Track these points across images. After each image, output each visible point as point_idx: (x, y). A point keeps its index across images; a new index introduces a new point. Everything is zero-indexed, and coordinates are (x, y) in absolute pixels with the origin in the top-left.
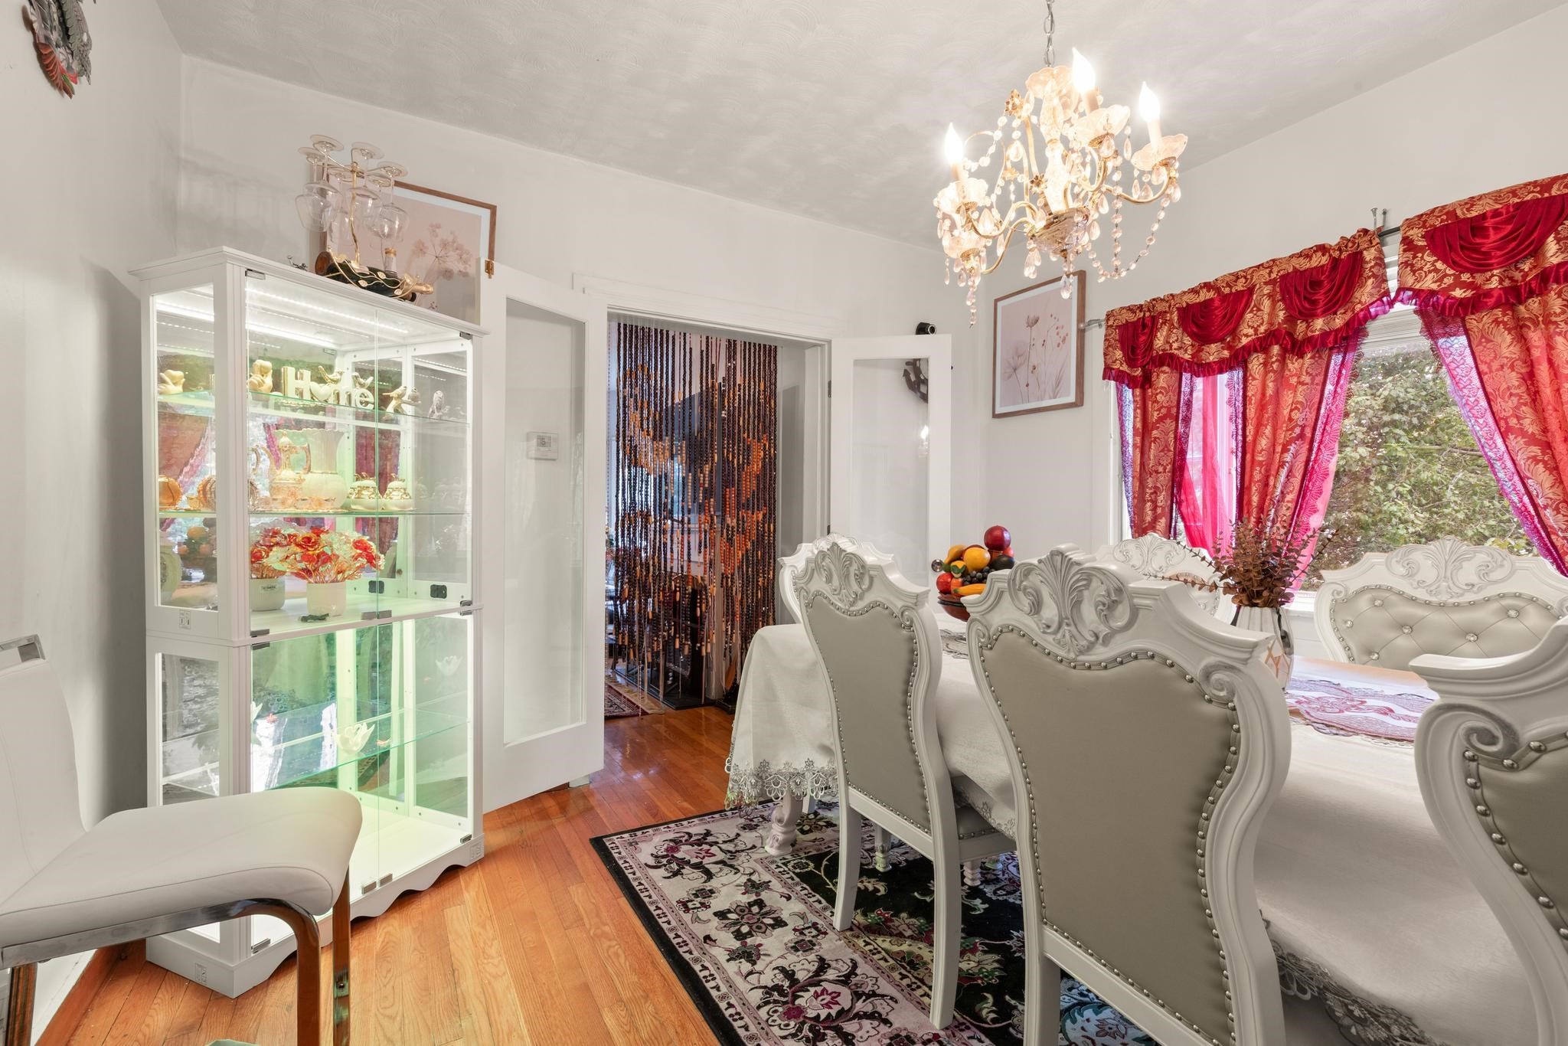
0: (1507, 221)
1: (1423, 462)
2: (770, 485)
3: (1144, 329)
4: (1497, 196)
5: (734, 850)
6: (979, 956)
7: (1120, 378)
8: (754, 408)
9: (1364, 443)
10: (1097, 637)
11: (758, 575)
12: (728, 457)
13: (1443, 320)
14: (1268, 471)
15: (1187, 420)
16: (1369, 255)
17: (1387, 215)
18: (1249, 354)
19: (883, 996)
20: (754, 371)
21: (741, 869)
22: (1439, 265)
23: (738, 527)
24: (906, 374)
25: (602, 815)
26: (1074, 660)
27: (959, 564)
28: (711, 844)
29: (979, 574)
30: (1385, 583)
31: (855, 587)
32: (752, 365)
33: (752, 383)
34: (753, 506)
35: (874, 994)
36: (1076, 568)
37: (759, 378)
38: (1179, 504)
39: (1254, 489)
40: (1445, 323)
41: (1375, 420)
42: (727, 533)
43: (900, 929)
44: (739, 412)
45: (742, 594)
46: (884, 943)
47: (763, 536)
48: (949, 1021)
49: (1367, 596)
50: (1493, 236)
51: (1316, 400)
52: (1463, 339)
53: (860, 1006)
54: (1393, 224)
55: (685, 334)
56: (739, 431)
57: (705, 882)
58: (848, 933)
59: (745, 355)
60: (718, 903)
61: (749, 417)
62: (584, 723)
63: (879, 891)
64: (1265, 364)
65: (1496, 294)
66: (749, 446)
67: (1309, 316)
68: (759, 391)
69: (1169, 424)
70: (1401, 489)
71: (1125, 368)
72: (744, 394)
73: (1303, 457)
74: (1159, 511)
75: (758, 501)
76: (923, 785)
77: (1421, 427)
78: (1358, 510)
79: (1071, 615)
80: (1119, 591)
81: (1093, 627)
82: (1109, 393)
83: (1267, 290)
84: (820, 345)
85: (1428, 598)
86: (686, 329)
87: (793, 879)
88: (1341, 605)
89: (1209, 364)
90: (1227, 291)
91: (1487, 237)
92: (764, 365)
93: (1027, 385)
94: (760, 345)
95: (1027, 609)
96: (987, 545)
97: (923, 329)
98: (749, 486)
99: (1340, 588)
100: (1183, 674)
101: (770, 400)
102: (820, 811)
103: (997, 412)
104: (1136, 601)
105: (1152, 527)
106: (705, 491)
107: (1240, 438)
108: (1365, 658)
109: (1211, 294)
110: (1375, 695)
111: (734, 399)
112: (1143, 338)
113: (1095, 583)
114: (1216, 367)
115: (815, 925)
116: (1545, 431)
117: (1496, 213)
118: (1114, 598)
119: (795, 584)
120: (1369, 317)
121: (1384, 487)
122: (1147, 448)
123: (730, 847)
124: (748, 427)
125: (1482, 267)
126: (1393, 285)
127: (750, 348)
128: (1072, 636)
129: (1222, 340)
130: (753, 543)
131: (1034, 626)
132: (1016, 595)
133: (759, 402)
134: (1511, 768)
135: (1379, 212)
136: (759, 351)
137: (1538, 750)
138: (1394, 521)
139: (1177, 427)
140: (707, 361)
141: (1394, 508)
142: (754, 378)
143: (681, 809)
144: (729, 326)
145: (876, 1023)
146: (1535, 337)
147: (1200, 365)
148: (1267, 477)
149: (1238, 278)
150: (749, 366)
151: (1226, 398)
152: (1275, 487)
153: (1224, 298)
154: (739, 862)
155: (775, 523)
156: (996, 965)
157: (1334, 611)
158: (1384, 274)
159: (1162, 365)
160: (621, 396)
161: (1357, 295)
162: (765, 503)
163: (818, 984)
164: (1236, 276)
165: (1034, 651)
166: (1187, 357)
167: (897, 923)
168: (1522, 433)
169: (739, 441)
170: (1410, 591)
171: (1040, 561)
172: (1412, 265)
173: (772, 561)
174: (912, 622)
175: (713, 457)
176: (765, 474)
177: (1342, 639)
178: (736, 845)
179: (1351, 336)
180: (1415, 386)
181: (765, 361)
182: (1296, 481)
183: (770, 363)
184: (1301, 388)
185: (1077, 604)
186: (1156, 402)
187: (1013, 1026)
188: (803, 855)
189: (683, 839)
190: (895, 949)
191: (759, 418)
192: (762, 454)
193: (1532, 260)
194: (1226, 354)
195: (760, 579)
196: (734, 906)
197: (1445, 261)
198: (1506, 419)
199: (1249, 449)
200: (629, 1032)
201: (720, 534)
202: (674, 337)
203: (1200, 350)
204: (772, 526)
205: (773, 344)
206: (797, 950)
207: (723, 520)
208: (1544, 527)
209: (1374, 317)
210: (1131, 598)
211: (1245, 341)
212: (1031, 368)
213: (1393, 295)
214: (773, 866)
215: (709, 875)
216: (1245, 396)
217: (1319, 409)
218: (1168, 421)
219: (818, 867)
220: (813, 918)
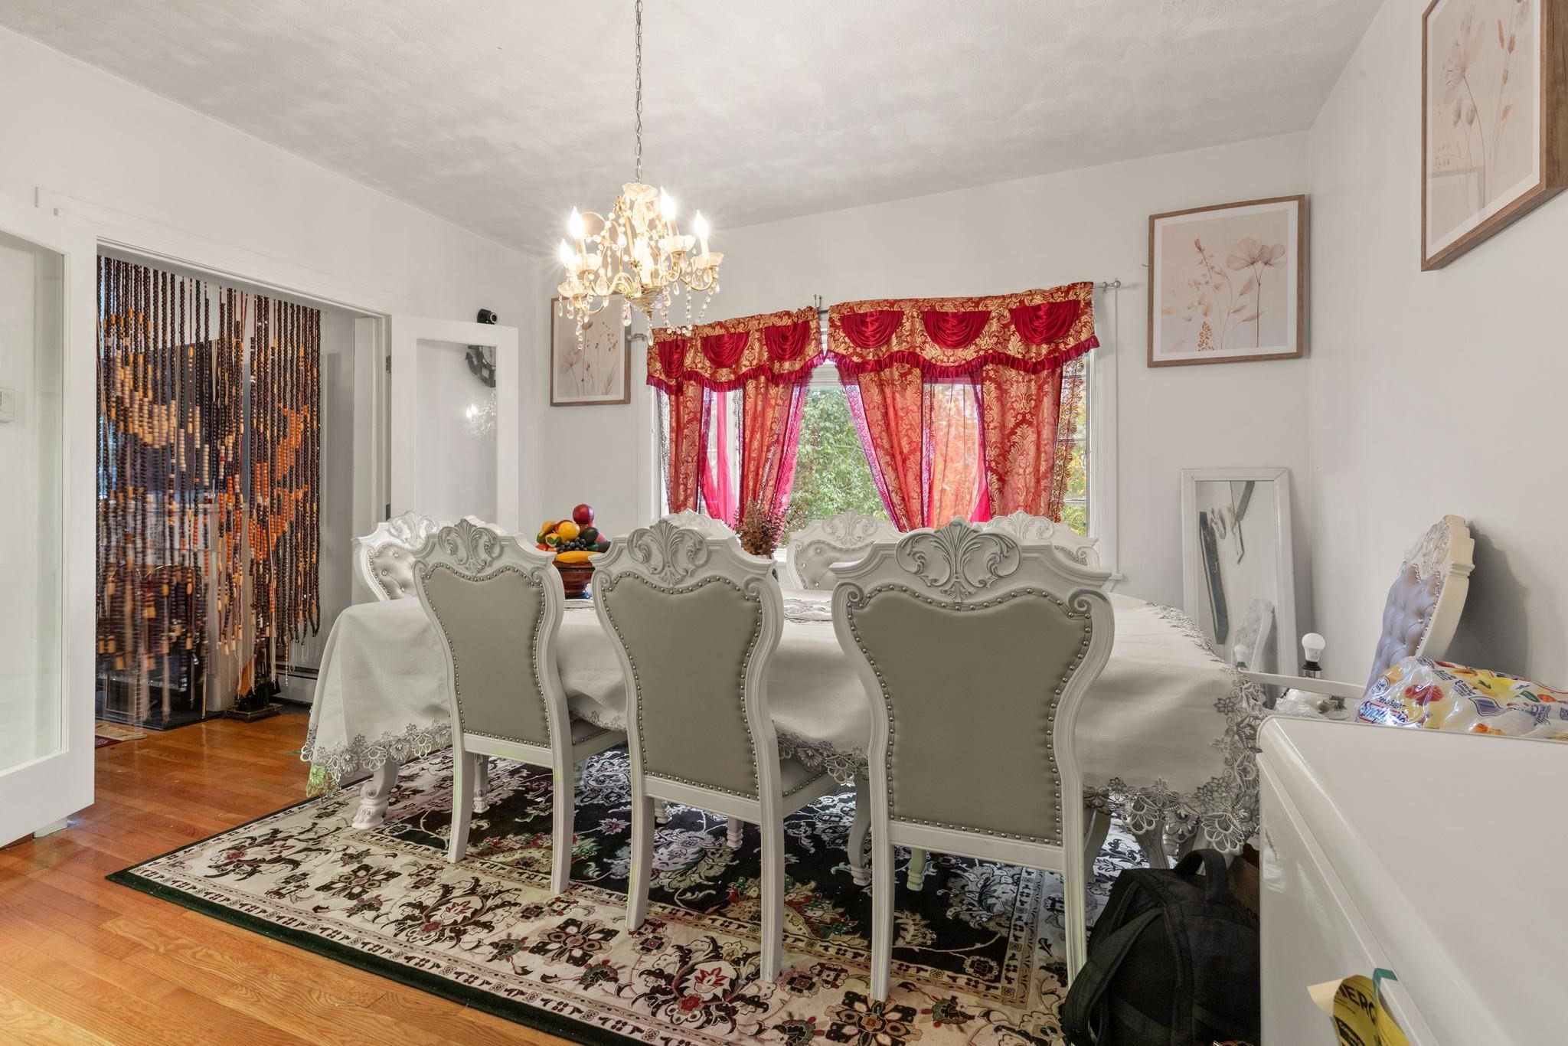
0: (876, 320)
1: (842, 457)
2: (312, 460)
3: (677, 349)
4: (872, 303)
5: (316, 837)
6: (579, 843)
7: (659, 384)
8: (292, 376)
9: (808, 442)
10: (687, 572)
11: (297, 560)
12: (258, 428)
13: (848, 375)
14: (758, 464)
15: (707, 423)
16: (813, 325)
17: (823, 300)
18: (747, 380)
19: (508, 891)
20: (292, 334)
21: (333, 850)
22: (846, 339)
23: (272, 507)
24: (468, 357)
25: (108, 852)
26: (672, 589)
27: (554, 536)
28: (285, 839)
29: (572, 543)
30: (822, 539)
31: (484, 555)
32: (289, 328)
33: (289, 348)
34: (291, 483)
35: (500, 892)
36: (675, 531)
37: (298, 343)
38: (702, 488)
39: (750, 476)
40: (849, 376)
41: (815, 425)
42: (258, 513)
43: (510, 846)
44: (273, 378)
45: (278, 582)
46: (499, 858)
47: (304, 516)
48: (566, 886)
49: (813, 548)
50: (871, 328)
51: (786, 417)
52: (857, 386)
53: (490, 903)
54: (825, 307)
55: (198, 282)
56: (273, 400)
57: (293, 870)
58: (463, 862)
59: (280, 315)
60: (314, 882)
61: (286, 385)
62: (65, 750)
63: (482, 827)
64: (757, 388)
65: (871, 363)
66: (285, 417)
67: (782, 359)
68: (298, 357)
69: (696, 426)
70: (830, 476)
71: (663, 377)
72: (279, 359)
73: (778, 456)
74: (689, 492)
75: (297, 478)
76: (544, 709)
77: (841, 431)
78: (806, 491)
79: (670, 562)
80: (701, 542)
81: (685, 566)
82: (650, 395)
83: (757, 335)
84: (375, 318)
85: (841, 546)
86: (200, 279)
87: (393, 841)
88: (800, 554)
89: (722, 383)
90: (733, 330)
91: (867, 328)
92: (305, 330)
93: (583, 380)
94: (298, 306)
95: (641, 559)
96: (575, 520)
97: (484, 317)
98: (285, 461)
99: (800, 544)
100: (735, 586)
101: (311, 368)
102: (401, 784)
103: (554, 401)
104: (711, 548)
105: (685, 504)
106: (228, 466)
107: (741, 439)
108: (812, 586)
109: (722, 332)
110: (816, 603)
111: (266, 363)
112: (676, 356)
113: (686, 537)
114: (726, 386)
115: (429, 867)
116: (892, 447)
117: (871, 315)
118: (698, 547)
119: (372, 563)
120: (813, 366)
121: (821, 474)
122: (680, 442)
123: (311, 835)
124: (284, 396)
125: (865, 346)
126: (825, 347)
127: (286, 310)
128: (672, 573)
129: (730, 366)
130: (291, 523)
131: (646, 571)
132: (633, 551)
133: (298, 370)
134: (862, 607)
135: (818, 297)
136: (298, 313)
137: (869, 597)
138: (826, 499)
139: (700, 428)
140: (230, 317)
141: (826, 490)
142: (292, 342)
143: (227, 821)
144: (258, 281)
145: (507, 908)
146: (888, 391)
147: (715, 383)
148: (758, 468)
149: (739, 323)
150: (286, 329)
151: (732, 410)
152: (763, 476)
153: (731, 335)
154: (327, 844)
155: (318, 502)
156: (593, 844)
157: (797, 558)
158: (820, 339)
159: (690, 379)
160: (102, 346)
161: (807, 349)
162: (306, 481)
163: (448, 902)
164: (739, 321)
165: (645, 587)
166: (707, 375)
167: (505, 843)
168: (883, 448)
169: (273, 410)
170: (834, 543)
171: (651, 527)
172: (834, 337)
173: (315, 543)
174: (541, 579)
175: (238, 428)
176: (306, 449)
177: (800, 576)
178: (316, 833)
179: (802, 377)
180: (837, 404)
181: (305, 325)
182: (775, 472)
183: (311, 327)
184: (777, 408)
185: (675, 553)
186: (686, 407)
187: (613, 874)
188: (397, 821)
189: (247, 844)
190: (509, 859)
191: (298, 386)
192: (302, 426)
193: (886, 346)
194: (732, 377)
195: (301, 565)
196: (338, 878)
197: (849, 338)
198: (876, 439)
199: (747, 448)
200: (259, 1001)
201: (248, 515)
202: (182, 284)
203: (715, 372)
204: (315, 505)
205: (315, 308)
206: (418, 887)
207: (252, 500)
208: (892, 503)
209: (816, 366)
210: (707, 546)
211: (744, 370)
212: (586, 366)
213: (825, 353)
214: (368, 837)
215: (296, 864)
216: (744, 409)
217: (787, 423)
218: (695, 423)
219: (416, 825)
220: (424, 862)
